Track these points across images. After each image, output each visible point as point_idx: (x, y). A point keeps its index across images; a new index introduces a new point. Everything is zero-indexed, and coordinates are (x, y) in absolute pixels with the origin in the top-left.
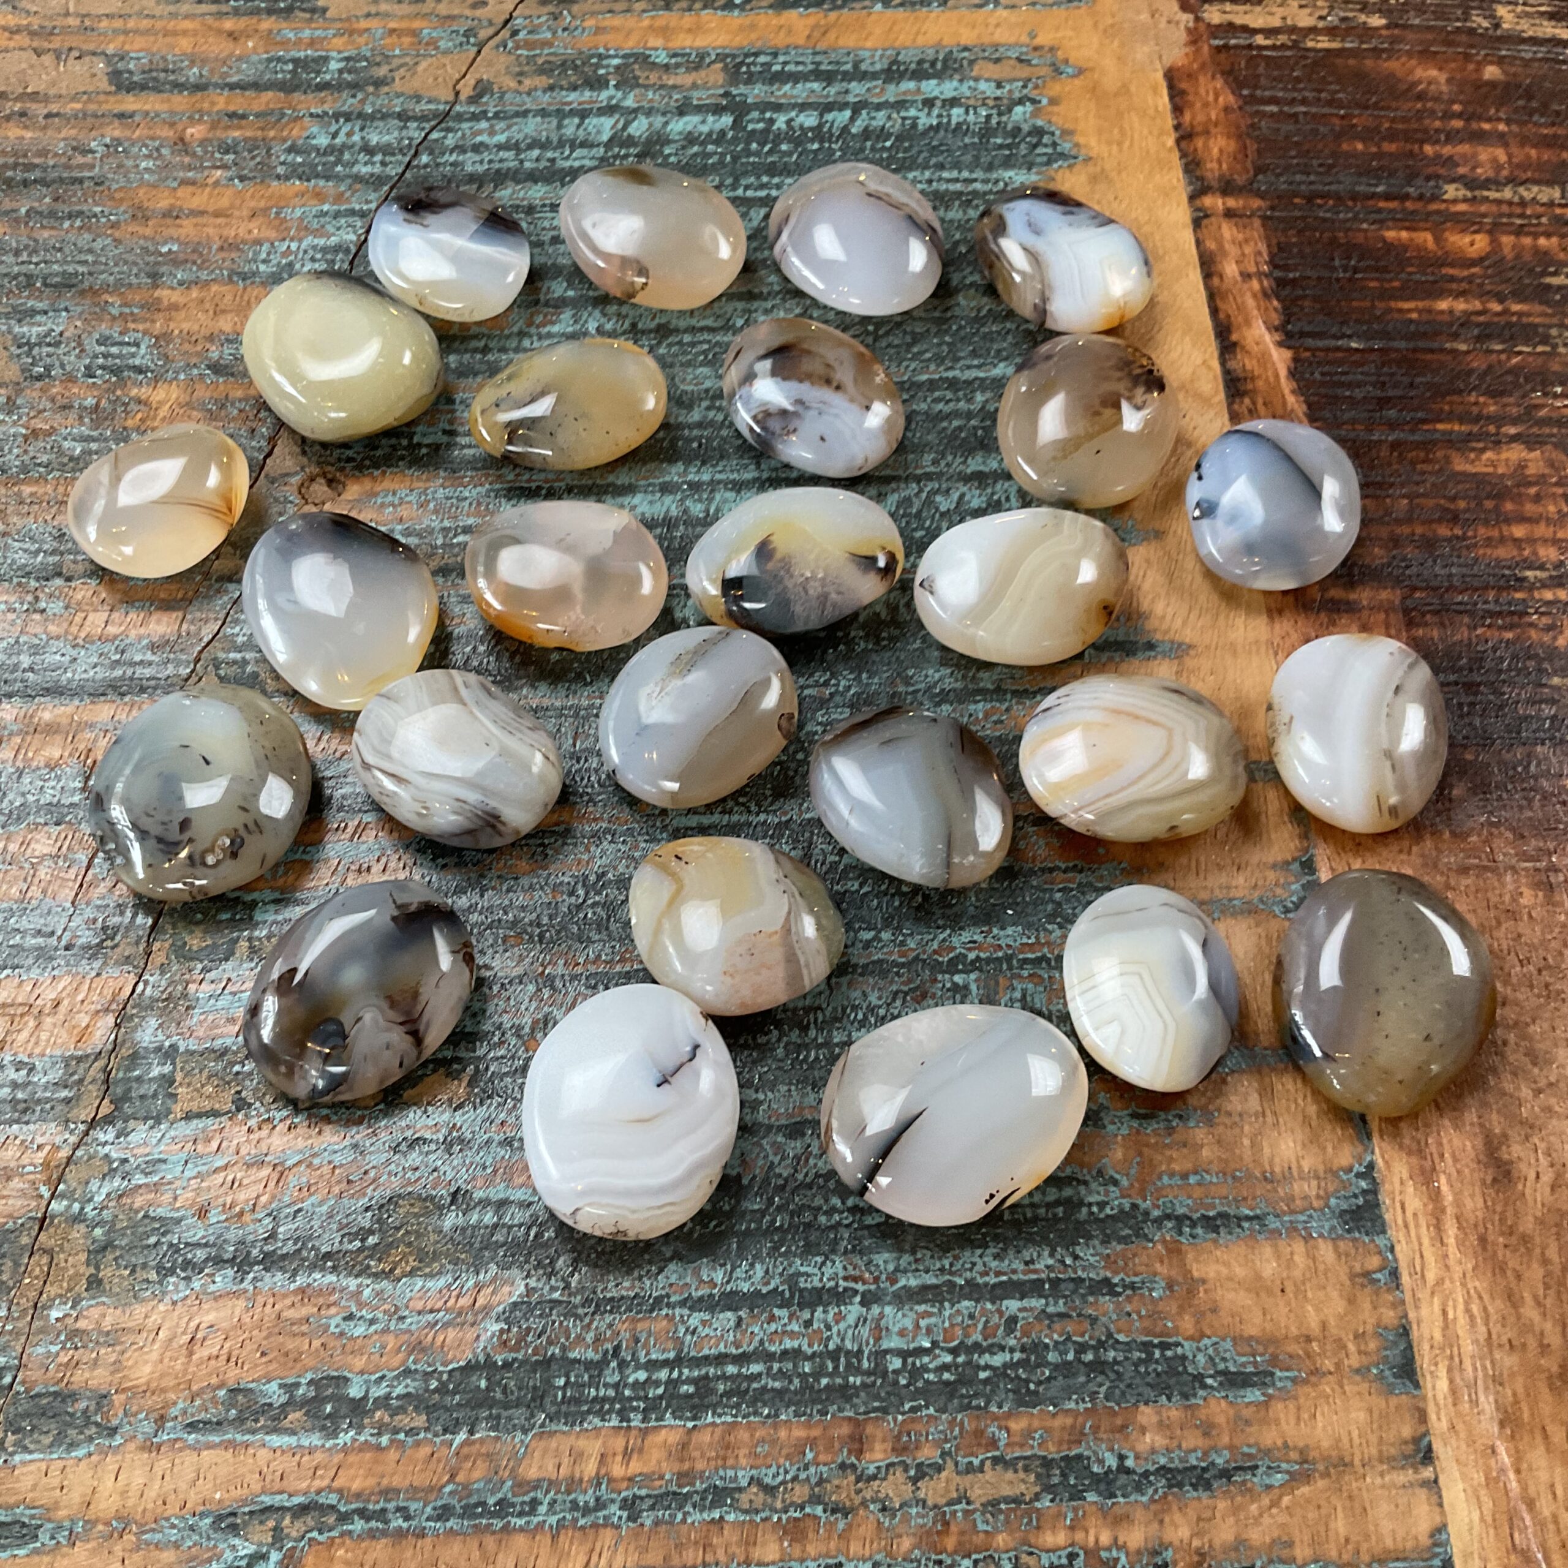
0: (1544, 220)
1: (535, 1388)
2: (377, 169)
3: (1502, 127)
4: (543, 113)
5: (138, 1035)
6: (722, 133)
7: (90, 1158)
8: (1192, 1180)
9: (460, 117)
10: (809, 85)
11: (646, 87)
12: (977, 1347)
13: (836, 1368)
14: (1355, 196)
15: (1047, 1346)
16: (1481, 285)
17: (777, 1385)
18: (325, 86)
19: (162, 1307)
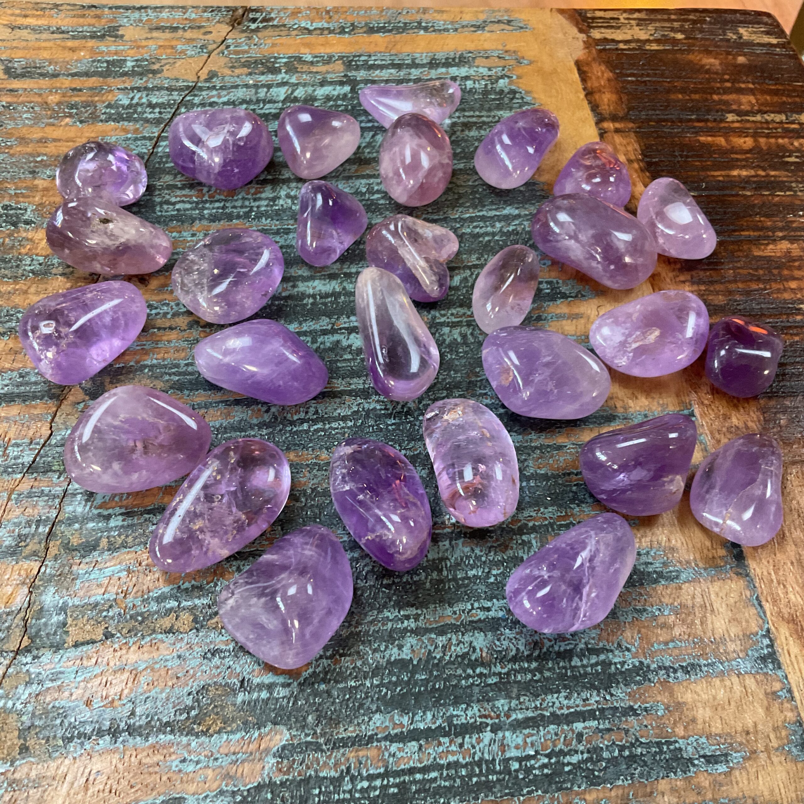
0: (779, 130)
1: (301, 796)
2: (157, 115)
3: (751, 86)
4: (247, 86)
5: (43, 597)
6: (345, 95)
7: (17, 673)
8: (671, 645)
9: (201, 89)
10: (389, 71)
11: (302, 72)
12: (562, 753)
13: (481, 771)
14: (681, 121)
15: (602, 748)
16: (752, 163)
17: (447, 784)
18: (125, 74)
19: (67, 762)
